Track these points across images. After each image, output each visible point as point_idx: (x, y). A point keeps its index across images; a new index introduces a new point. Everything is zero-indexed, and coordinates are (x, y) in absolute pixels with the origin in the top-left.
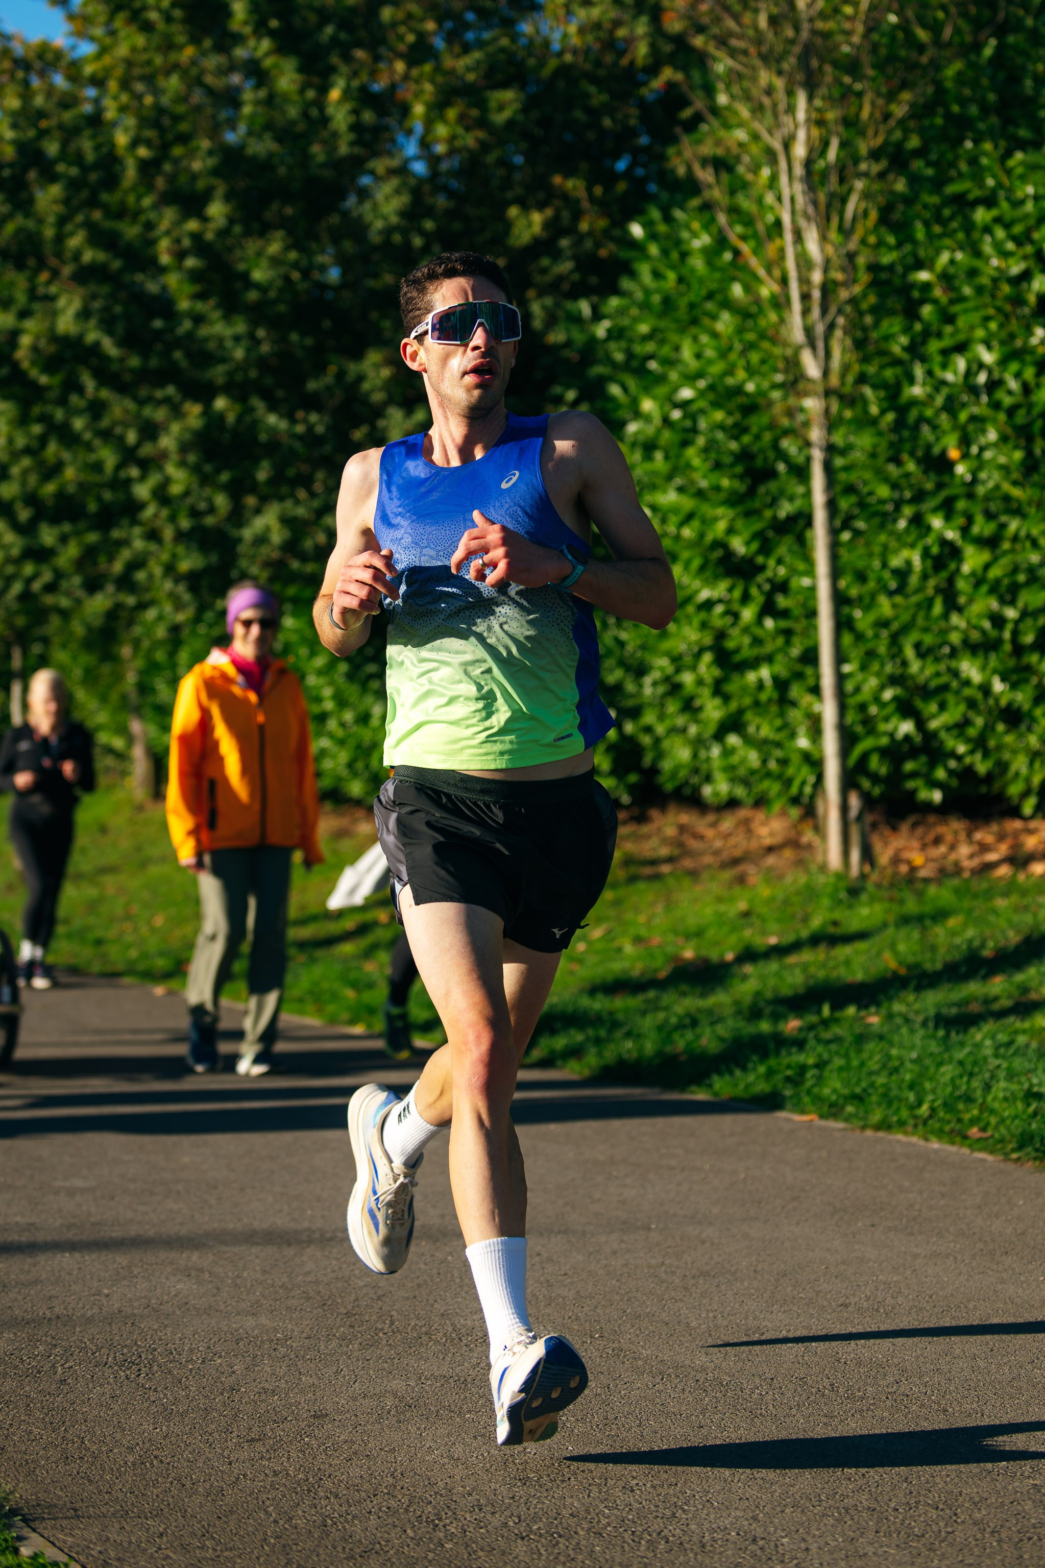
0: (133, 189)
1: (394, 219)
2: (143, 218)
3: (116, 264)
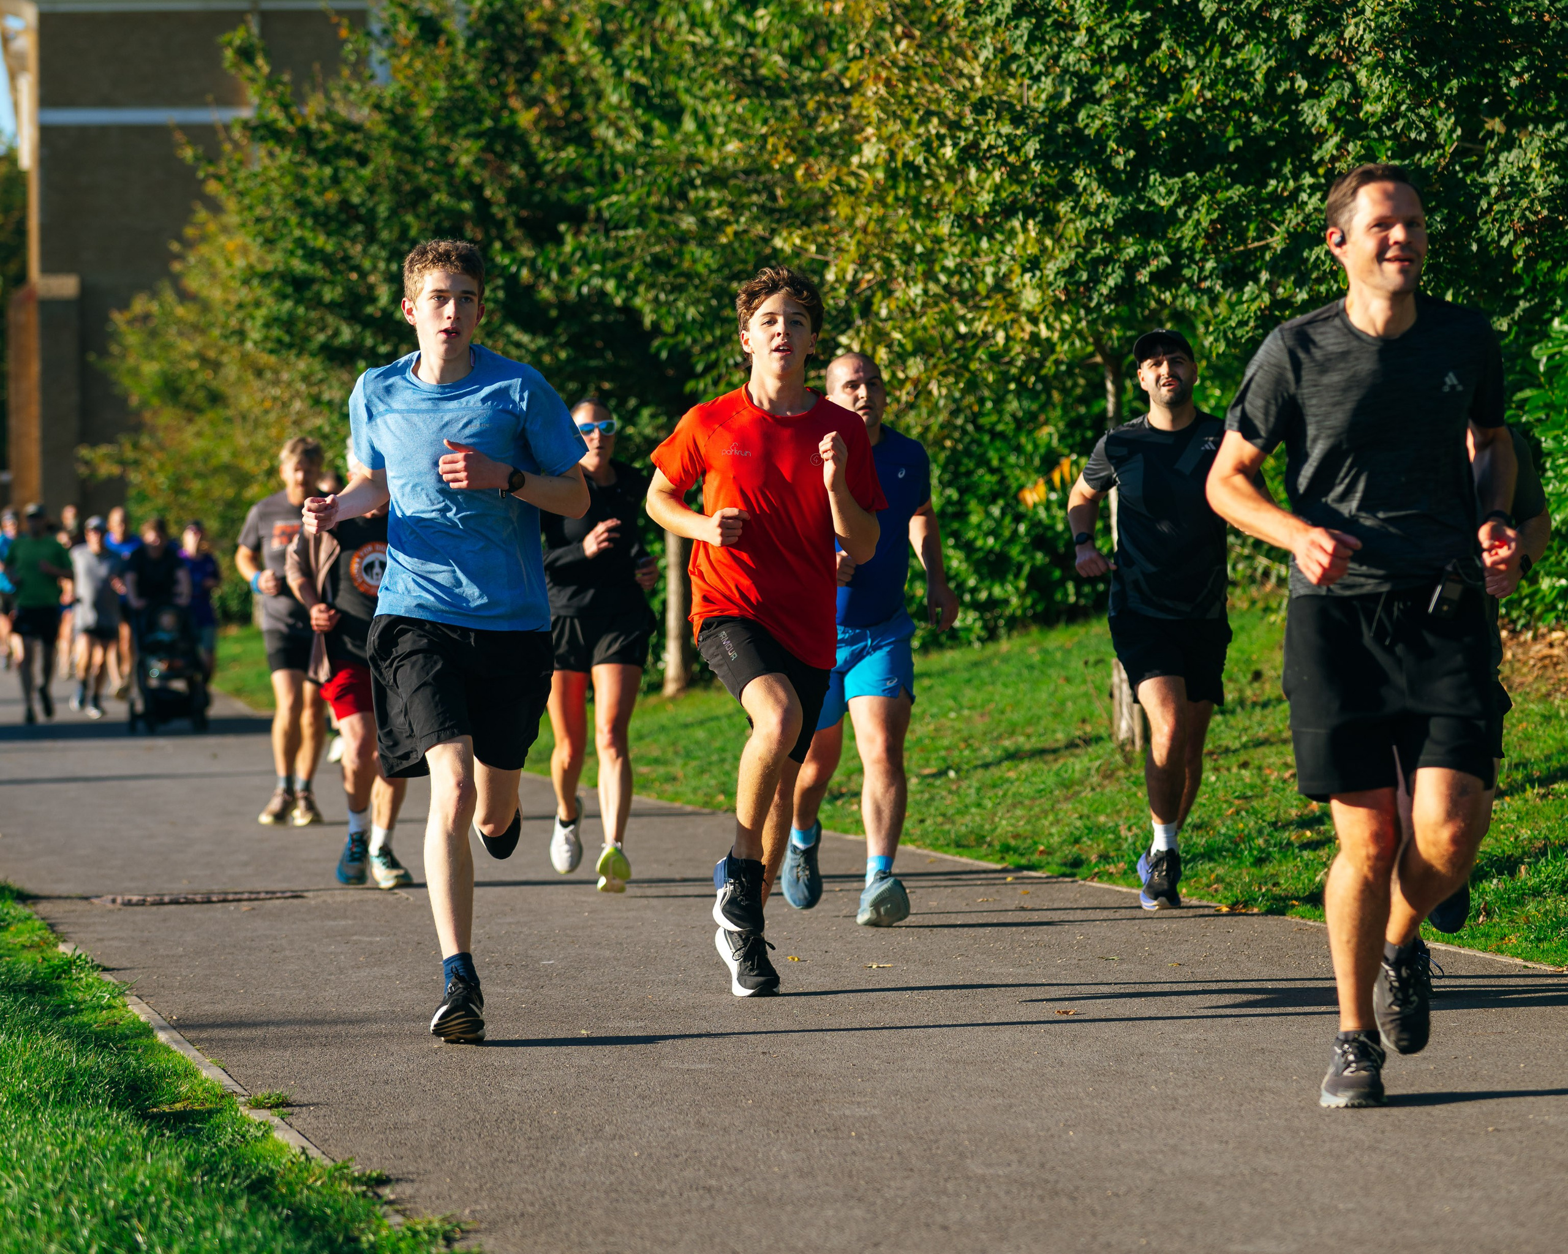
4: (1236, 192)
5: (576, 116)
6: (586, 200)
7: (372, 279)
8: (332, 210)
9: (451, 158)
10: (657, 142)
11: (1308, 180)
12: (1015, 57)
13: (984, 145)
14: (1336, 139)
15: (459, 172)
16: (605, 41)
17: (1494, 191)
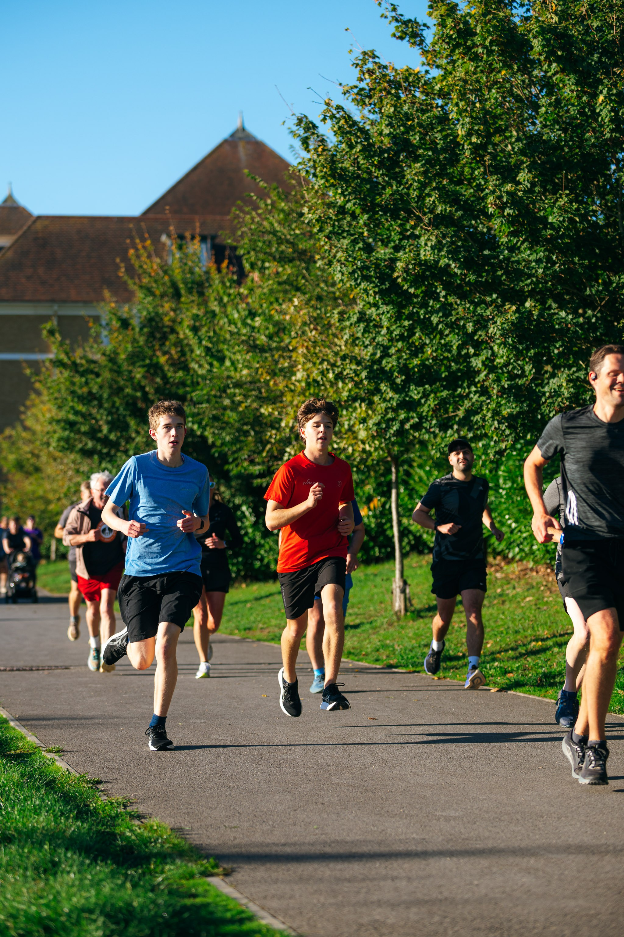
0: (469, 163)
2: (475, 183)
3: (458, 214)
4: (445, 393)
5: (183, 359)
6: (187, 393)
7: (101, 423)
8: (85, 395)
9: (133, 374)
10: (215, 370)
11: (473, 389)
12: (358, 338)
13: (345, 373)
14: (485, 373)
15: (136, 381)
16: (195, 329)
17: (547, 394)
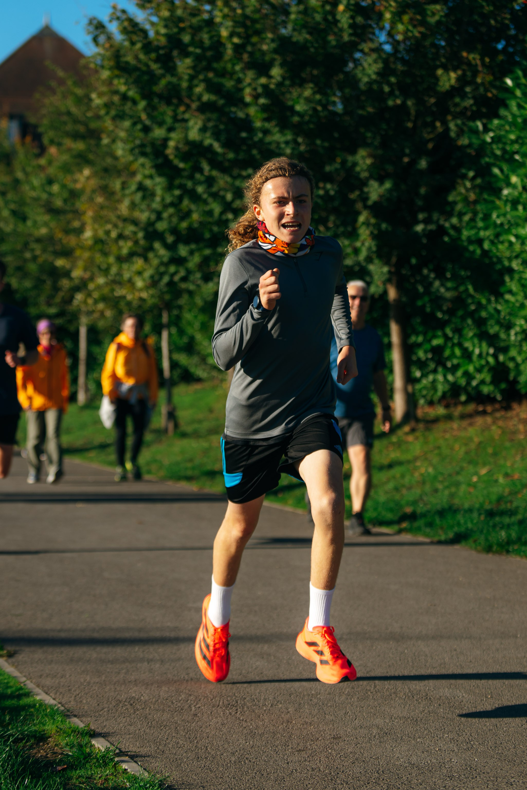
0: (230, 60)
1: (374, 77)
2: (235, 77)
3: (221, 102)
10: (18, 229)
12: (136, 204)
13: (125, 234)
